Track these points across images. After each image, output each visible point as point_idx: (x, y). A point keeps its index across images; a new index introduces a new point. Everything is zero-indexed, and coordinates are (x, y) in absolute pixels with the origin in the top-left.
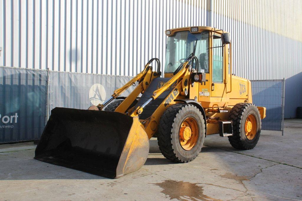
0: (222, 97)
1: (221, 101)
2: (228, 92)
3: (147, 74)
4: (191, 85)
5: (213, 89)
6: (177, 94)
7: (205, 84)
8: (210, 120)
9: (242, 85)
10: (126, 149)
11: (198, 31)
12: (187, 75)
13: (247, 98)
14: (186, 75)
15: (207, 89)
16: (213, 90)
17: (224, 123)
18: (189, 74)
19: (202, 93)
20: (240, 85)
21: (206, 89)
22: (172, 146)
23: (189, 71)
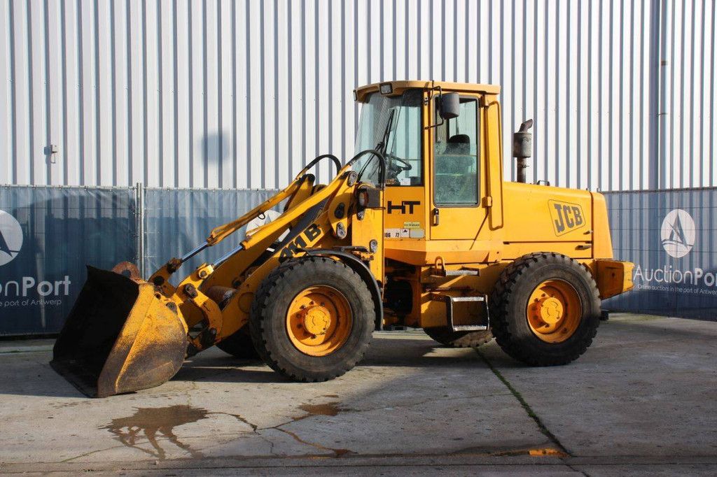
0: (475, 240)
1: (471, 248)
2: (497, 228)
3: (298, 192)
4: (354, 217)
5: (435, 223)
6: (316, 236)
7: (411, 212)
8: (438, 293)
9: (565, 208)
10: (124, 344)
11: (392, 92)
12: (344, 194)
13: (590, 240)
14: (340, 193)
15: (418, 223)
16: (436, 225)
17: (456, 300)
18: (351, 190)
19: (405, 231)
20: (558, 207)
21: (414, 223)
22: (266, 346)
23: (349, 184)
